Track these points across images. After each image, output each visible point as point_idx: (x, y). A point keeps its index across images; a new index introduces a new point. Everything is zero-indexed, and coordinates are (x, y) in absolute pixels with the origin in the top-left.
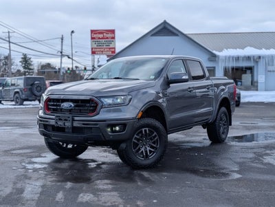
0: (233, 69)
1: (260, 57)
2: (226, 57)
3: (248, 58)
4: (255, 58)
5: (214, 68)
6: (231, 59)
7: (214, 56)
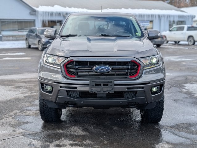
0: (49, 21)
1: (67, 14)
2: (43, 12)
3: (59, 14)
4: (64, 14)
5: (34, 20)
6: (47, 14)
7: (34, 11)
